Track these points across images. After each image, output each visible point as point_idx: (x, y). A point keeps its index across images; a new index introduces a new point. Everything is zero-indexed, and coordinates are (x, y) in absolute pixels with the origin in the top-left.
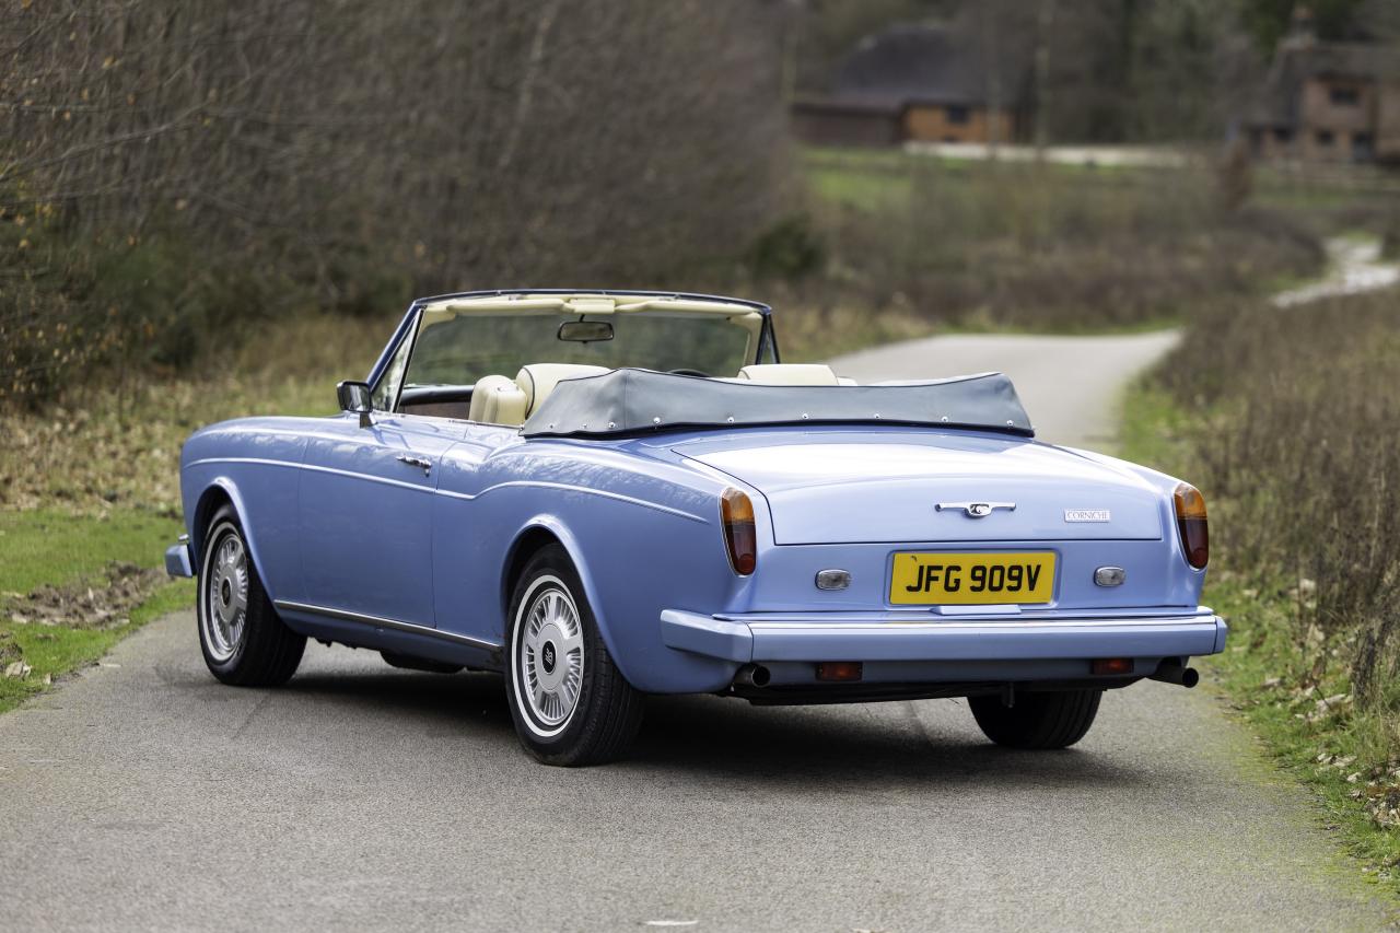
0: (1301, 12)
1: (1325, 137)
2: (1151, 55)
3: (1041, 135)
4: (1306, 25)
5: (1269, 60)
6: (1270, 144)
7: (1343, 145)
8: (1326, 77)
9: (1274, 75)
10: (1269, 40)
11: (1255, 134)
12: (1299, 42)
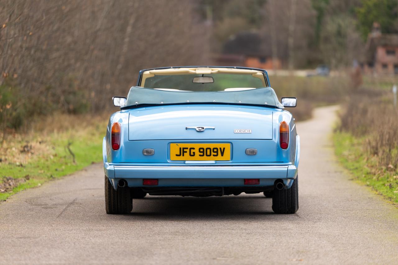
0: (376, 25)
1: (385, 66)
2: (327, 40)
3: (291, 66)
4: (377, 29)
5: (365, 41)
6: (366, 68)
7: (391, 68)
8: (385, 46)
9: (367, 46)
10: (366, 34)
11: (362, 65)
12: (376, 34)
